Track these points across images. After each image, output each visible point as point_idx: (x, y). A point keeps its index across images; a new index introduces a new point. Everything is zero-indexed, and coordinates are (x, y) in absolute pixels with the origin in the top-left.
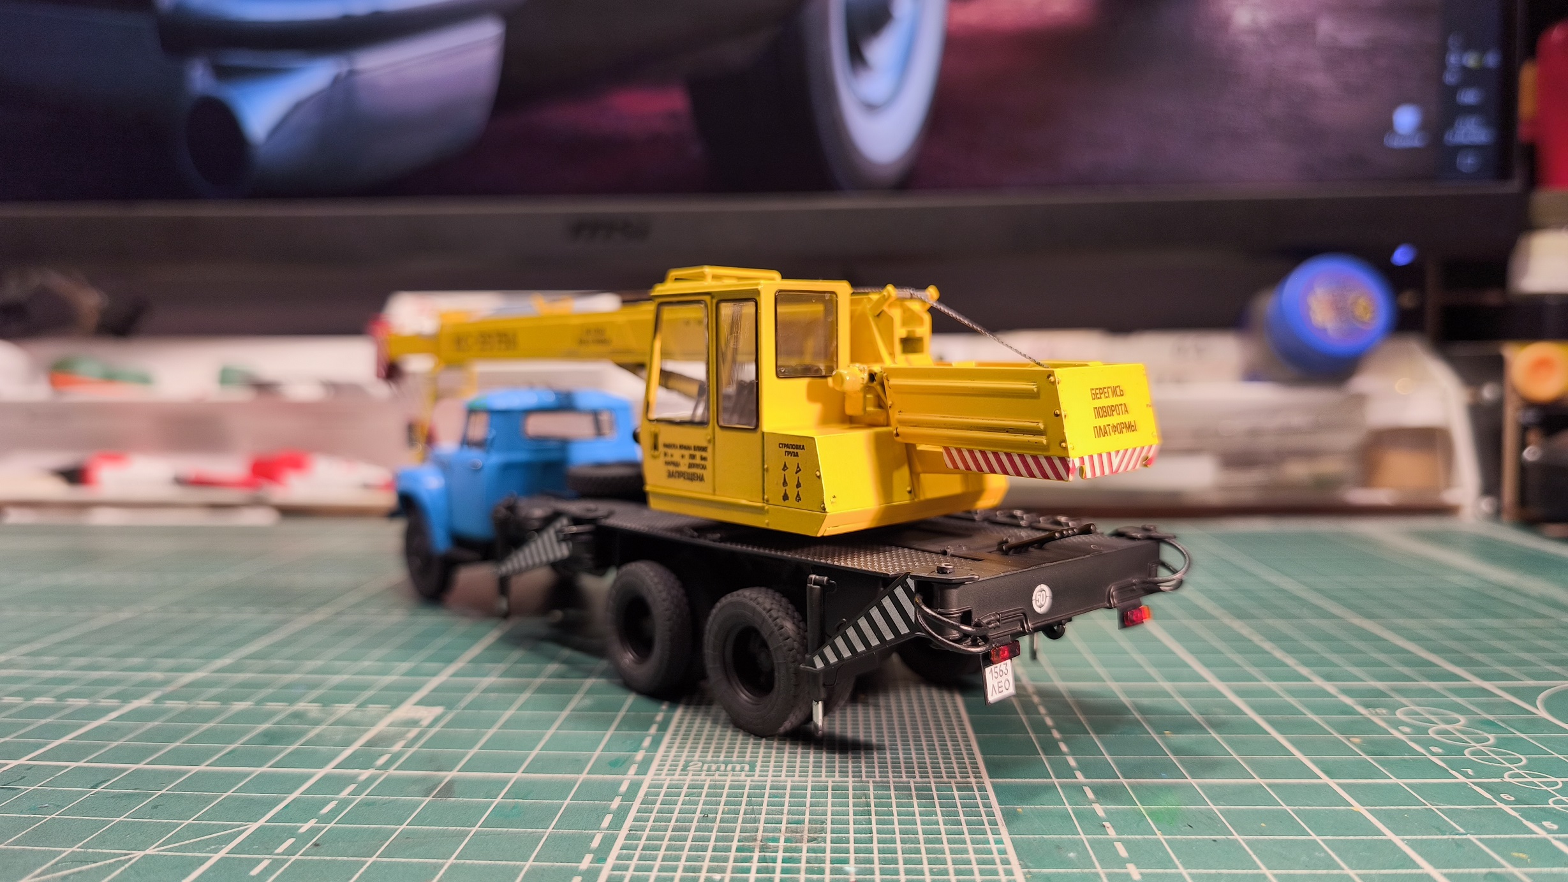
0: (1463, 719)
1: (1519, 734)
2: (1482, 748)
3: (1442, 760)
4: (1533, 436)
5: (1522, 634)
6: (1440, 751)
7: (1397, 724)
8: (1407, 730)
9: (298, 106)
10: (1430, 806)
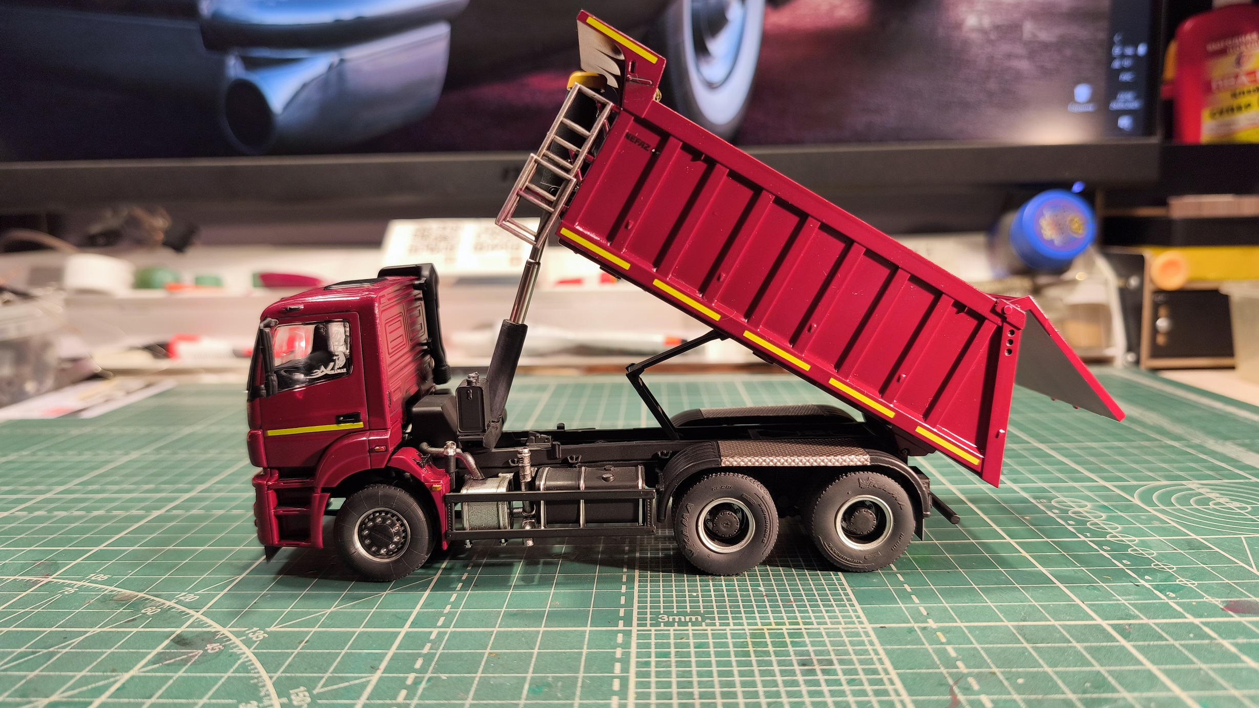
0: (1089, 505)
1: (1120, 513)
2: (1097, 522)
3: (1074, 528)
4: (1163, 311)
5: (1135, 452)
6: (1073, 523)
7: (1051, 508)
8: (1056, 511)
9: (304, 86)
10: (1063, 553)
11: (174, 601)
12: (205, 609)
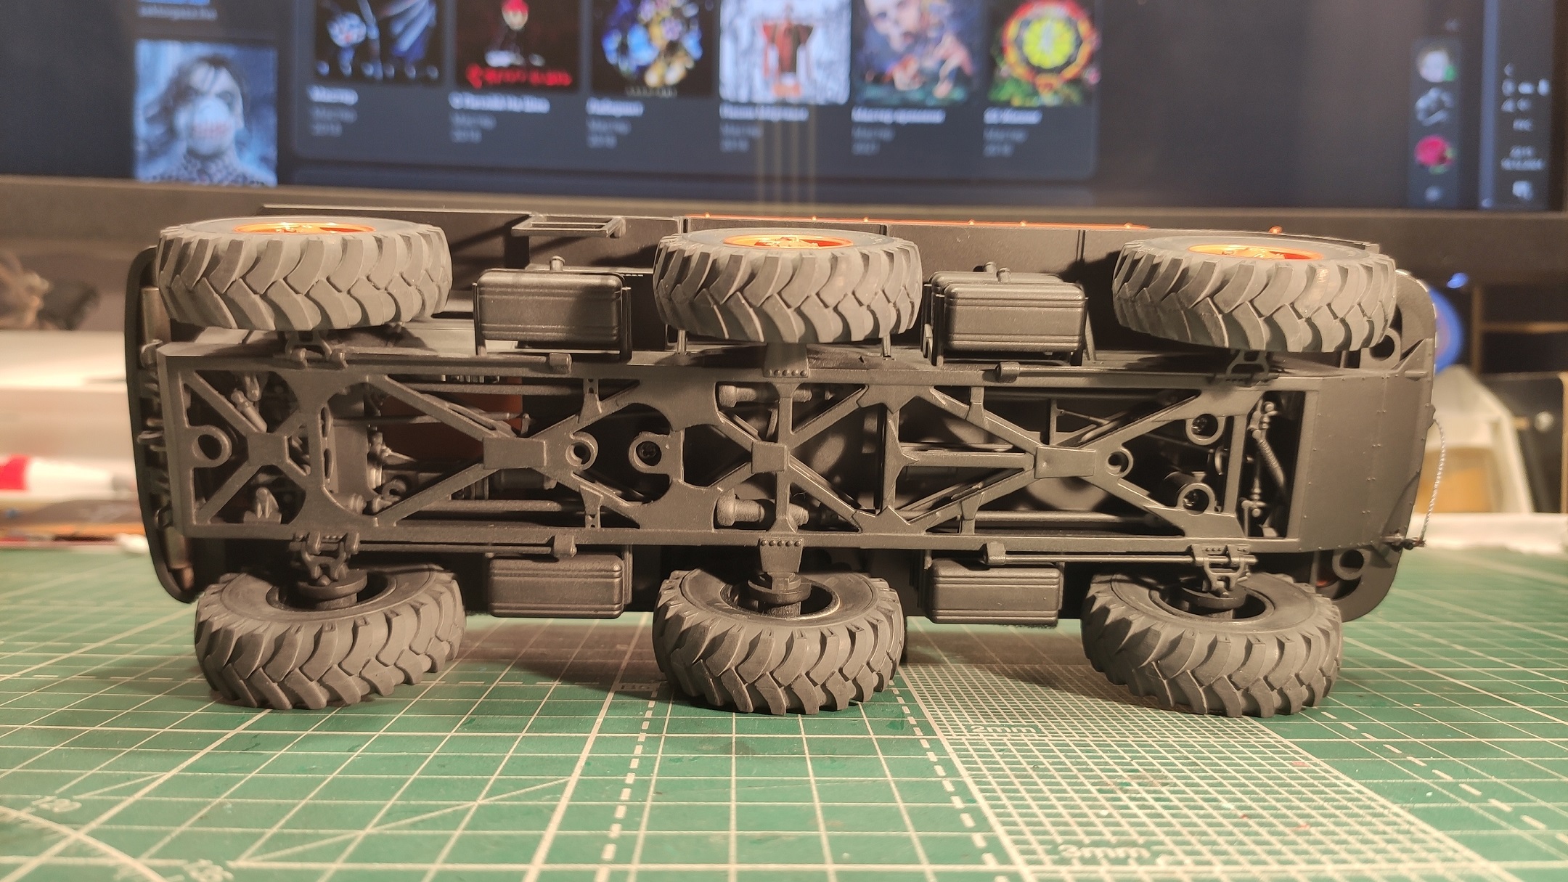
11: (29, 809)
12: (94, 825)
